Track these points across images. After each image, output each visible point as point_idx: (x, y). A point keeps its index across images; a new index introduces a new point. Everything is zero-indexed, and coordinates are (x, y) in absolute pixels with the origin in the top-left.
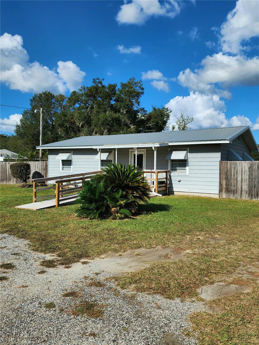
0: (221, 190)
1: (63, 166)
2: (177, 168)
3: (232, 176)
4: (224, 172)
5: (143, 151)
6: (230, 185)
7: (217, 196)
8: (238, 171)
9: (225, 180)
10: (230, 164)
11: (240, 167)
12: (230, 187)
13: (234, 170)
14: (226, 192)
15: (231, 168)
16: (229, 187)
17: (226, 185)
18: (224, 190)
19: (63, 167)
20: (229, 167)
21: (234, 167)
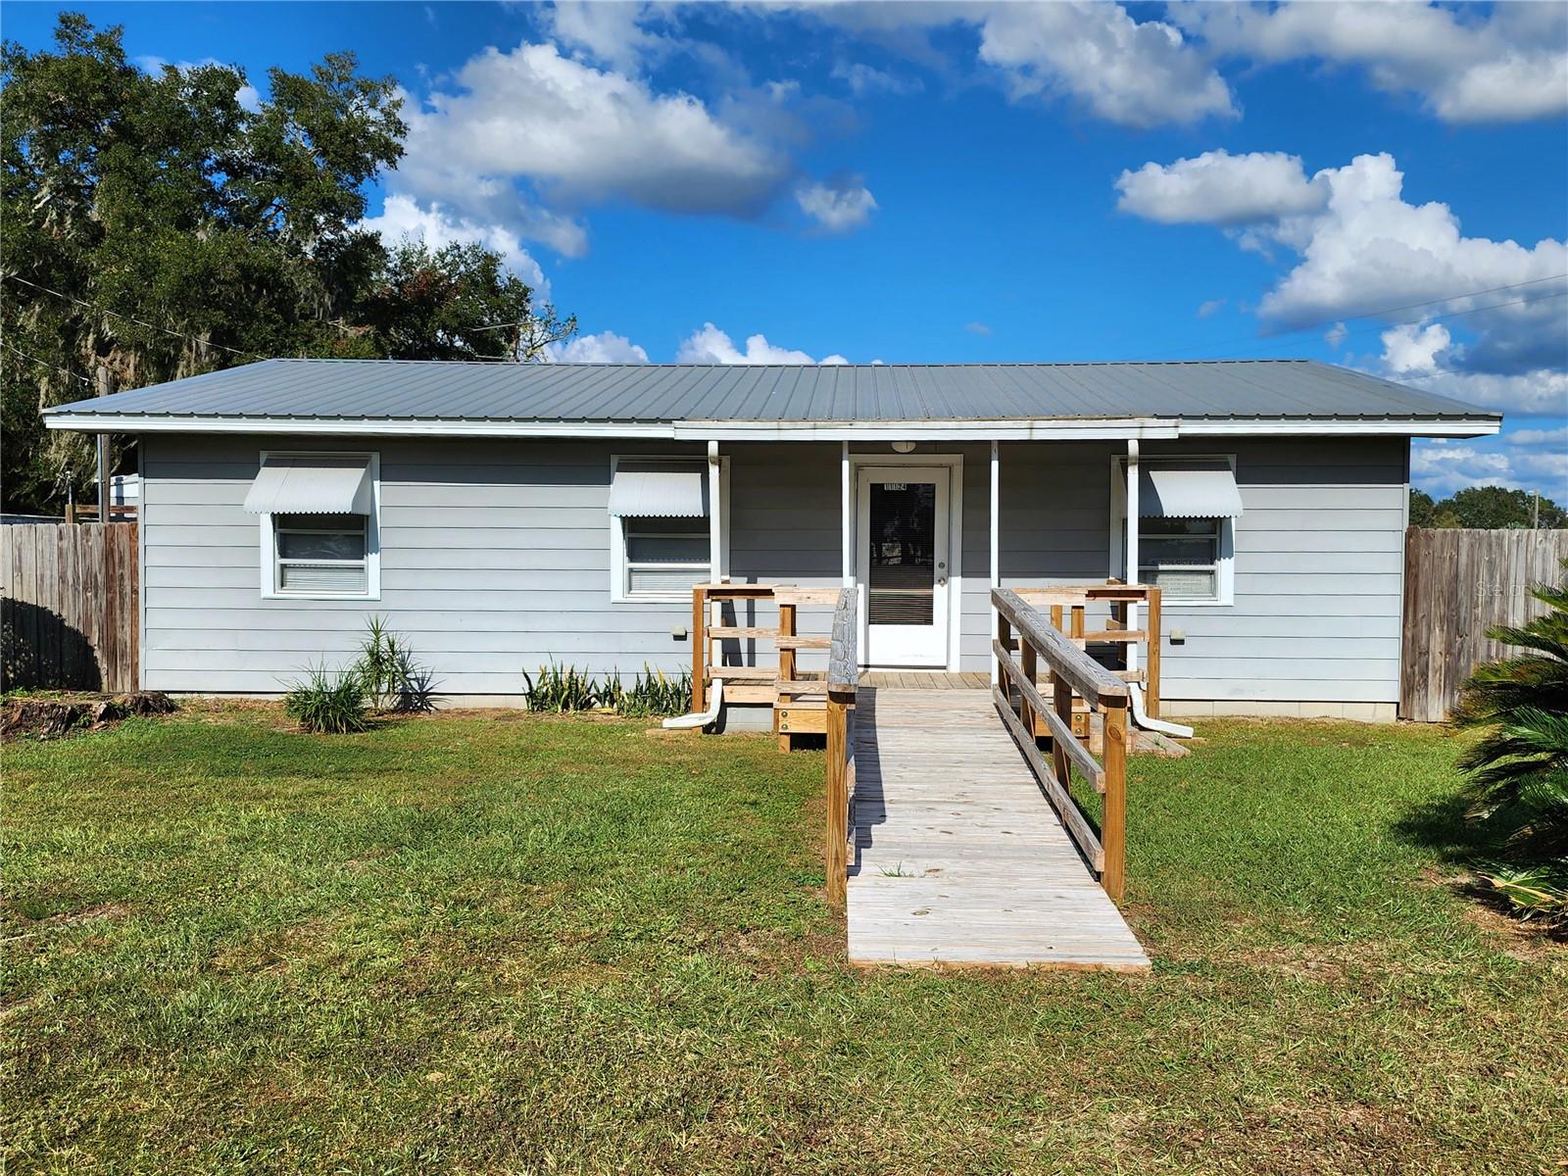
0: (1412, 683)
1: (283, 555)
2: (1161, 567)
3: (1476, 606)
4: (1438, 587)
5: (941, 466)
6: (1469, 651)
7: (1388, 715)
8: (1512, 581)
9: (1442, 630)
10: (1472, 545)
11: (1522, 557)
12: (1469, 661)
13: (1492, 577)
14: (1447, 691)
15: (1472, 563)
16: (1463, 662)
17: (1448, 651)
18: (1434, 680)
19: (283, 567)
20: (1463, 559)
21: (1490, 562)
